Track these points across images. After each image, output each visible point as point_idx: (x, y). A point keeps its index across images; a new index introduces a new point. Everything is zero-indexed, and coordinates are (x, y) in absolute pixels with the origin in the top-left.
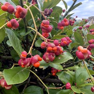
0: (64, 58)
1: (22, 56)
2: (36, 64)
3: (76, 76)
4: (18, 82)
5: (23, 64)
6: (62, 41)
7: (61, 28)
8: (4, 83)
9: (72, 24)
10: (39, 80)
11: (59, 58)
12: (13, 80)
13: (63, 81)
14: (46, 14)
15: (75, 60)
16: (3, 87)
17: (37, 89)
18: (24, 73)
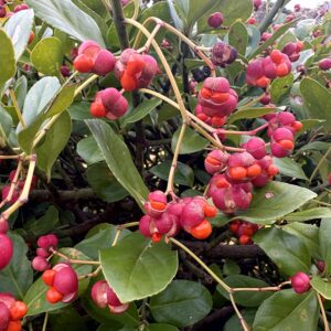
0: (284, 195)
1: (150, 206)
2: (198, 228)
3: (322, 239)
4: (152, 291)
5: (156, 230)
6: (278, 141)
7: (260, 81)
8: (105, 296)
9: (294, 55)
10: (187, 254)
11: (268, 196)
12: (135, 287)
13: (278, 260)
14: (218, 60)
15: (310, 181)
16: (103, 306)
17: (191, 290)
18: (158, 256)
